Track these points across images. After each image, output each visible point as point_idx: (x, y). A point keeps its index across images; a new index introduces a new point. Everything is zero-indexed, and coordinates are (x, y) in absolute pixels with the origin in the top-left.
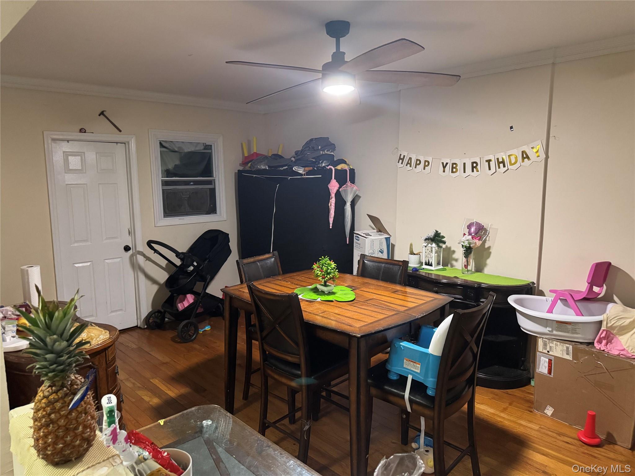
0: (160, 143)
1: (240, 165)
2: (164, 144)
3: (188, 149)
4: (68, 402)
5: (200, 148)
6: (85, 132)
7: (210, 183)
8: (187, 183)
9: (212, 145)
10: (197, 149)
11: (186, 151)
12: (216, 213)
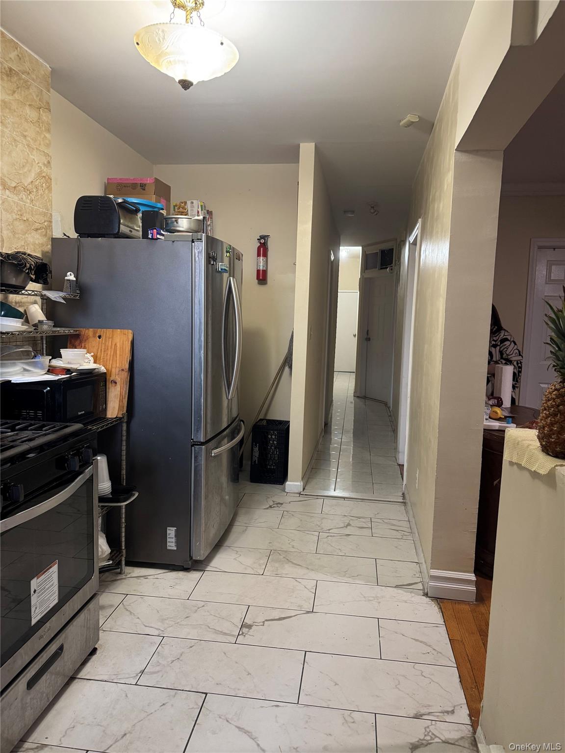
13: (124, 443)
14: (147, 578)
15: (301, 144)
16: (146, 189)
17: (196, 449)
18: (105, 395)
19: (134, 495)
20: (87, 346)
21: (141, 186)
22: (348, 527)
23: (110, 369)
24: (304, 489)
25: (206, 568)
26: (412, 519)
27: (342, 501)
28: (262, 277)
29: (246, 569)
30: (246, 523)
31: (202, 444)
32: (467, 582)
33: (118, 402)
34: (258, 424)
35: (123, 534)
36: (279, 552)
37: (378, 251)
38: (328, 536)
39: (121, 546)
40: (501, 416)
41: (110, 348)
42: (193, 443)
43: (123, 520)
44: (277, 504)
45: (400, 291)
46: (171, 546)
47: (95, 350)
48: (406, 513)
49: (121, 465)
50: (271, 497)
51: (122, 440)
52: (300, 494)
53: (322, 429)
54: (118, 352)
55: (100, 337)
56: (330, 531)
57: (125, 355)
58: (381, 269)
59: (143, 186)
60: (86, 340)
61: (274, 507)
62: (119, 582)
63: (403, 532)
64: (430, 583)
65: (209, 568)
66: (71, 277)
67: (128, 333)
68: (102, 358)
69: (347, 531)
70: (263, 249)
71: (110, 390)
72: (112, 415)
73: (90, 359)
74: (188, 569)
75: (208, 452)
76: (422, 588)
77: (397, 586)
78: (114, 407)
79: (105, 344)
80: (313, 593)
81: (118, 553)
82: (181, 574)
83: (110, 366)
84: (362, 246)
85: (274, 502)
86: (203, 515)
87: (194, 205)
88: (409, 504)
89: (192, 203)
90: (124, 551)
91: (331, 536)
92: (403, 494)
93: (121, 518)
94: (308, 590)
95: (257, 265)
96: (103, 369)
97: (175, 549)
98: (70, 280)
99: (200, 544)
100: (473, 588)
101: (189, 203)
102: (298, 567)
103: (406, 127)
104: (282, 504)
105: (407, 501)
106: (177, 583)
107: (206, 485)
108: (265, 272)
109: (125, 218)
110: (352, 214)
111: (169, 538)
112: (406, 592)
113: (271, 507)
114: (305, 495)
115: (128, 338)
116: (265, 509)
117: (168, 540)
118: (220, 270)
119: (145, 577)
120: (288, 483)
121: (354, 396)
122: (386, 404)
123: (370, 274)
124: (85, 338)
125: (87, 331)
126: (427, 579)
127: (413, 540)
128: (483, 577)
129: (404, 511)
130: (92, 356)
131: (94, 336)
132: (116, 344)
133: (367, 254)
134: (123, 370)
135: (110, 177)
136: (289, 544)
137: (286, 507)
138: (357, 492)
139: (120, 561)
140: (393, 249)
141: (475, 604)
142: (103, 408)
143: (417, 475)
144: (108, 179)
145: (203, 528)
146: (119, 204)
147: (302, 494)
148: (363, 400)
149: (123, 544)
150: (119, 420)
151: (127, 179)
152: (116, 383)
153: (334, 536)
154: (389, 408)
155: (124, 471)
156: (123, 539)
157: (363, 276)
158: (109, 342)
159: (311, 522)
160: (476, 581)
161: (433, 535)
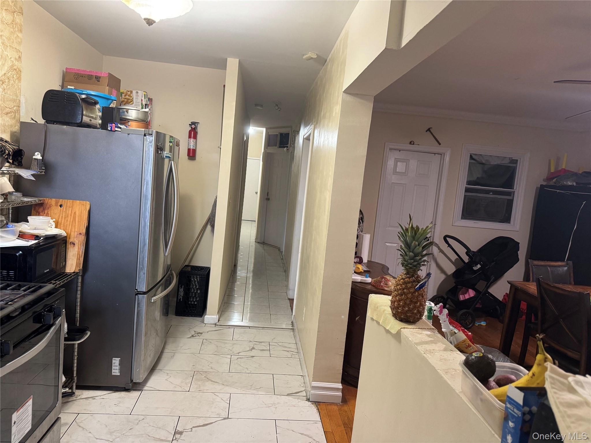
0: (471, 156)
1: (544, 180)
2: (474, 157)
3: (494, 162)
4: (414, 285)
5: (506, 162)
6: (413, 144)
7: (509, 194)
8: (488, 192)
9: (518, 160)
10: (503, 162)
11: (492, 163)
12: (509, 223)
13: (79, 292)
14: (95, 399)
15: (228, 58)
16: (100, 81)
17: (139, 297)
18: (65, 254)
19: (87, 334)
20: (49, 213)
21: (96, 78)
22: (253, 350)
23: (69, 233)
24: (219, 321)
25: (143, 388)
26: (298, 342)
27: (248, 330)
28: (192, 154)
29: (175, 387)
30: (173, 350)
31: (144, 293)
32: (336, 389)
33: (76, 260)
34: (184, 270)
35: (75, 365)
36: (201, 372)
37: (278, 134)
38: (238, 358)
39: (73, 374)
40: (362, 271)
41: (69, 215)
42: (137, 292)
43: (76, 354)
44: (198, 333)
45: (294, 168)
46: (115, 372)
47: (57, 217)
48: (294, 337)
49: (75, 310)
50: (193, 328)
51: (77, 290)
52: (215, 324)
53: (232, 270)
54: (77, 219)
55: (61, 206)
56: (240, 354)
57: (83, 221)
58: (280, 147)
59: (98, 78)
60: (48, 208)
61: (195, 336)
62: (71, 403)
63: (292, 352)
64: (312, 392)
65: (145, 388)
66: (38, 156)
67: (86, 204)
68: (62, 223)
69: (252, 353)
70: (193, 133)
71: (69, 250)
72: (70, 271)
73: (52, 224)
74: (129, 389)
75: (149, 299)
76: (305, 395)
77: (288, 394)
78: (72, 264)
79: (66, 212)
80: (228, 403)
81: (70, 380)
82: (123, 394)
83: (70, 231)
84: (266, 128)
85: (195, 332)
86: (143, 348)
87: (139, 94)
88: (297, 330)
89: (137, 92)
90: (75, 378)
91: (240, 358)
92: (292, 322)
93: (73, 352)
94: (224, 401)
95: (188, 145)
96: (64, 234)
97: (119, 374)
98: (37, 159)
99: (139, 370)
100: (340, 394)
101: (134, 92)
102: (216, 383)
103: (307, 60)
104: (201, 333)
105: (295, 328)
106: (120, 402)
107: (146, 325)
108: (194, 151)
109: (87, 109)
110: (262, 108)
111: (114, 366)
112: (294, 398)
113: (193, 336)
114: (220, 325)
115: (86, 208)
116: (188, 338)
117: (113, 368)
118: (165, 157)
119: (93, 398)
120: (206, 316)
121: (255, 242)
122: (279, 249)
123: (271, 150)
124: (48, 206)
125: (50, 200)
126: (309, 389)
127: (299, 358)
128: (346, 385)
129: (293, 335)
130: (53, 221)
131: (56, 205)
132: (75, 213)
133: (269, 135)
134: (80, 234)
135: (68, 67)
136: (208, 366)
137: (205, 336)
138: (259, 322)
139: (72, 386)
140: (289, 133)
141: (341, 405)
142: (63, 265)
143: (304, 311)
144: (66, 68)
145: (142, 358)
146: (83, 100)
147: (217, 325)
148: (262, 245)
149: (75, 373)
150: (76, 274)
151: (84, 71)
152: (74, 244)
153: (242, 358)
154: (282, 252)
155: (78, 314)
156: (75, 369)
157: (266, 151)
158: (69, 210)
159: (224, 348)
160: (342, 389)
161: (315, 357)
